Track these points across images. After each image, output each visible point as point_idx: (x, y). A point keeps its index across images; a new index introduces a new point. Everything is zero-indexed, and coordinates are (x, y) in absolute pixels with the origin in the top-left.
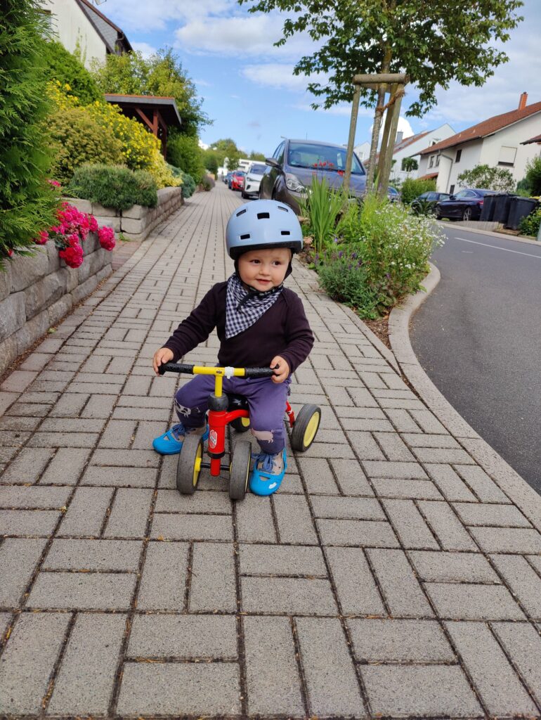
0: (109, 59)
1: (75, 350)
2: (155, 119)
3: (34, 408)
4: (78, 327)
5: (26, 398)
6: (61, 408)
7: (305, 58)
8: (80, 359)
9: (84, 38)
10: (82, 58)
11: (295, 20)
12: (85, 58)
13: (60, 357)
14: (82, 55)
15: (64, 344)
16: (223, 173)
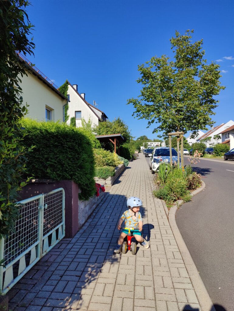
0: (99, 123)
1: (99, 215)
2: (115, 141)
3: (93, 224)
4: (98, 210)
5: (91, 223)
6: (98, 224)
7: (155, 129)
8: (100, 216)
9: (91, 117)
10: (91, 123)
11: (150, 121)
12: (92, 123)
13: (95, 216)
14: (91, 122)
15: (96, 214)
16: (143, 148)
